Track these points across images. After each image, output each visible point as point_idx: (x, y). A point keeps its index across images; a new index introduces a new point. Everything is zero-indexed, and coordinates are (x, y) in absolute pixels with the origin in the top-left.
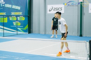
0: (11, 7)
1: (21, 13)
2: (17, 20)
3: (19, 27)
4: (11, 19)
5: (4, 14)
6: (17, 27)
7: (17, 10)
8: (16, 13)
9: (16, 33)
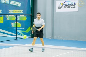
0: (9, 3)
1: (21, 11)
2: (17, 20)
3: (19, 30)
6: (17, 29)
7: (17, 6)
8: (15, 10)
9: (16, 37)
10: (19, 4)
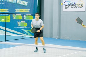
0: (15, 2)
1: (27, 11)
2: (23, 20)
3: (25, 29)
4: (15, 17)
5: (6, 10)
6: (23, 29)
7: (23, 6)
8: (22, 10)
9: (22, 36)
10: (25, 3)
